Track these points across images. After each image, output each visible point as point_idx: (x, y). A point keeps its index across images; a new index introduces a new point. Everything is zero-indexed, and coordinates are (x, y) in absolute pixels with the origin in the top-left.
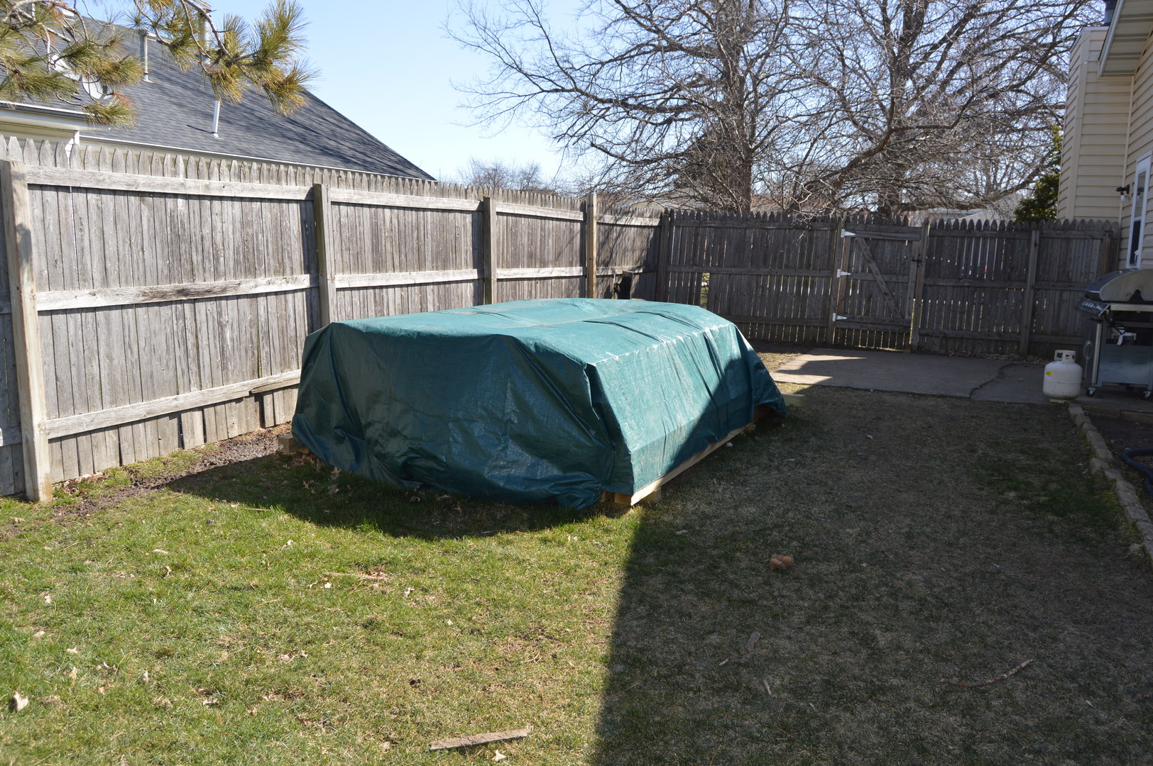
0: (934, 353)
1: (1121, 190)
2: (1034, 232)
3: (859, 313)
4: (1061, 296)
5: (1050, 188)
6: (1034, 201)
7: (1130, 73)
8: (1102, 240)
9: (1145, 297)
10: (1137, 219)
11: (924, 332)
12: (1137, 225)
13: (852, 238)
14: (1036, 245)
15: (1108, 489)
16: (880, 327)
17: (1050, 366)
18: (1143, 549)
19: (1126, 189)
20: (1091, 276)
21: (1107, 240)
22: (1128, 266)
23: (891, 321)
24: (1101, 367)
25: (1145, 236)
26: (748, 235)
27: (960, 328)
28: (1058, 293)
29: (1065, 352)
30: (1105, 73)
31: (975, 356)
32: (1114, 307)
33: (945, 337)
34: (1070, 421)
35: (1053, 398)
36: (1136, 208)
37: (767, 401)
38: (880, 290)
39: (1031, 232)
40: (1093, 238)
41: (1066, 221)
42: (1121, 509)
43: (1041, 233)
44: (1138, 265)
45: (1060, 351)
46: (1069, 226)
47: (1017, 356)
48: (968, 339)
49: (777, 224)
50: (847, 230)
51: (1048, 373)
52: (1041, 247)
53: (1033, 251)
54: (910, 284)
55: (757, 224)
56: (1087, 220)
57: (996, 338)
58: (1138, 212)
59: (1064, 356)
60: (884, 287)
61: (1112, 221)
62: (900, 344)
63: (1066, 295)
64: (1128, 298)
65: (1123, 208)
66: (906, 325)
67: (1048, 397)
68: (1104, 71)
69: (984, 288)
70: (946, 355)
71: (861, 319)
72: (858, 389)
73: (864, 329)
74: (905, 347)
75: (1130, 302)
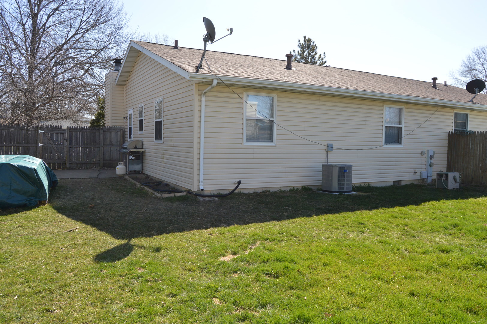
0: (74, 169)
1: (124, 118)
2: (101, 130)
3: (48, 158)
4: (110, 149)
5: (101, 116)
6: (96, 120)
7: (124, 85)
8: (120, 132)
9: (138, 147)
10: (130, 126)
11: (70, 162)
12: (130, 128)
13: (43, 133)
14: (102, 134)
15: (143, 189)
16: (56, 162)
17: (118, 167)
18: (155, 195)
19: (125, 118)
20: (118, 142)
21: (122, 132)
22: (129, 140)
23: (59, 160)
24: (129, 166)
25: (133, 131)
26: (3, 132)
27: (82, 161)
28: (109, 148)
29: (121, 163)
30: (117, 85)
31: (88, 169)
32: (131, 150)
33: (77, 164)
34: (126, 180)
35: (119, 175)
36: (129, 123)
37: (55, 180)
38: (54, 150)
39: (100, 130)
40: (118, 132)
41: (110, 127)
42: (148, 191)
43: (103, 130)
44: (132, 139)
45: (120, 163)
46: (110, 128)
47: (100, 168)
48: (84, 164)
49: (14, 128)
50: (41, 130)
51: (118, 169)
52: (104, 134)
53: (101, 136)
54: (64, 147)
55: (6, 128)
56: (115, 126)
57: (93, 163)
58: (130, 124)
59: (121, 164)
60: (56, 148)
61: (122, 126)
62: (63, 167)
63: (112, 148)
64: (134, 148)
65: (125, 123)
66: (64, 160)
67: (118, 175)
68: (117, 84)
69: (88, 147)
70: (79, 169)
71: (49, 160)
72: (65, 179)
73: (50, 163)
74: (64, 168)
75: (134, 149)
